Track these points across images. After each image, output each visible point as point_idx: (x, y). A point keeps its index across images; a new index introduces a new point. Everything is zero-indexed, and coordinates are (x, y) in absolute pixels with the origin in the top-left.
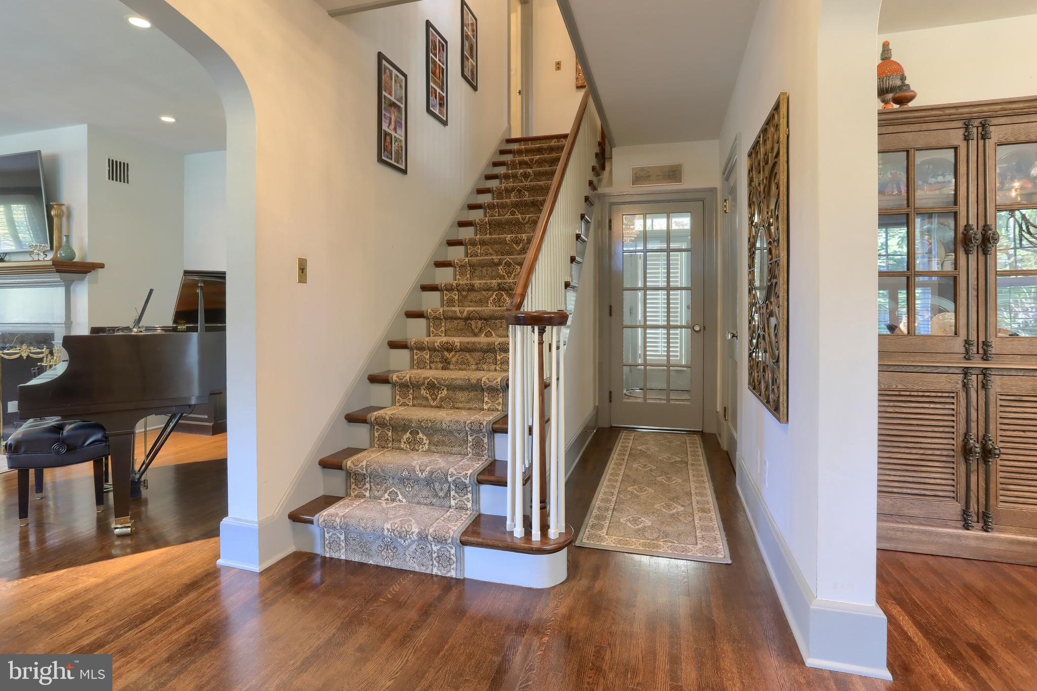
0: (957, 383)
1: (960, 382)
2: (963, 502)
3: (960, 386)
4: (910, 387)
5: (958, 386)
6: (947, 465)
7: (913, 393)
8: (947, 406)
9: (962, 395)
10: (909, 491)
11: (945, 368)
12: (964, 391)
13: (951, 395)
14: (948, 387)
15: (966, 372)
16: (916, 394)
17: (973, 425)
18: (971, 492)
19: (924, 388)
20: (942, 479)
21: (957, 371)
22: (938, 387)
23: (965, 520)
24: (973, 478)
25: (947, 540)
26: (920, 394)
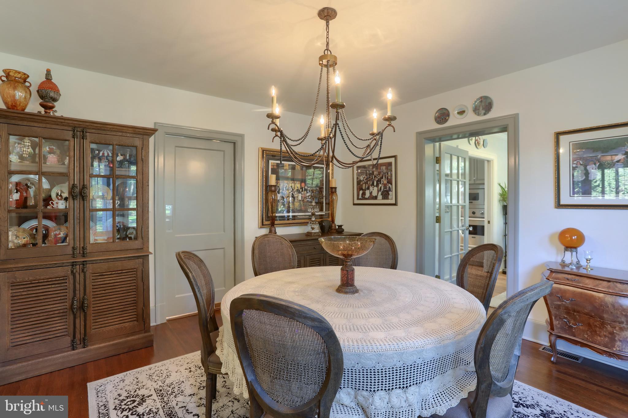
0: (68, 271)
1: (70, 270)
2: (72, 336)
3: (70, 272)
4: (38, 277)
5: (69, 273)
6: (63, 318)
7: (40, 281)
8: (63, 285)
9: (71, 277)
10: (38, 339)
11: (61, 264)
12: (72, 275)
13: (65, 278)
14: (62, 274)
15: (73, 265)
16: (42, 281)
17: (77, 292)
18: (76, 329)
19: (47, 277)
20: (60, 326)
21: (68, 265)
22: (56, 275)
23: (73, 345)
24: (78, 321)
25: (60, 360)
26: (45, 280)
